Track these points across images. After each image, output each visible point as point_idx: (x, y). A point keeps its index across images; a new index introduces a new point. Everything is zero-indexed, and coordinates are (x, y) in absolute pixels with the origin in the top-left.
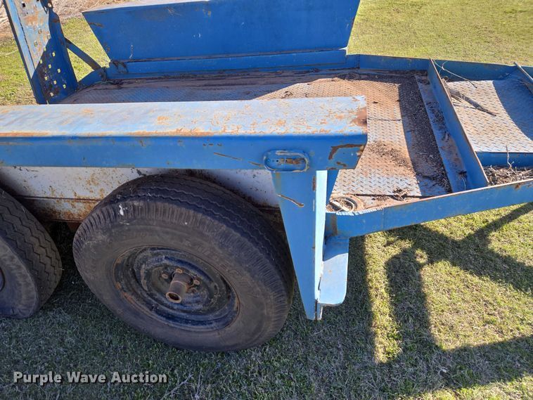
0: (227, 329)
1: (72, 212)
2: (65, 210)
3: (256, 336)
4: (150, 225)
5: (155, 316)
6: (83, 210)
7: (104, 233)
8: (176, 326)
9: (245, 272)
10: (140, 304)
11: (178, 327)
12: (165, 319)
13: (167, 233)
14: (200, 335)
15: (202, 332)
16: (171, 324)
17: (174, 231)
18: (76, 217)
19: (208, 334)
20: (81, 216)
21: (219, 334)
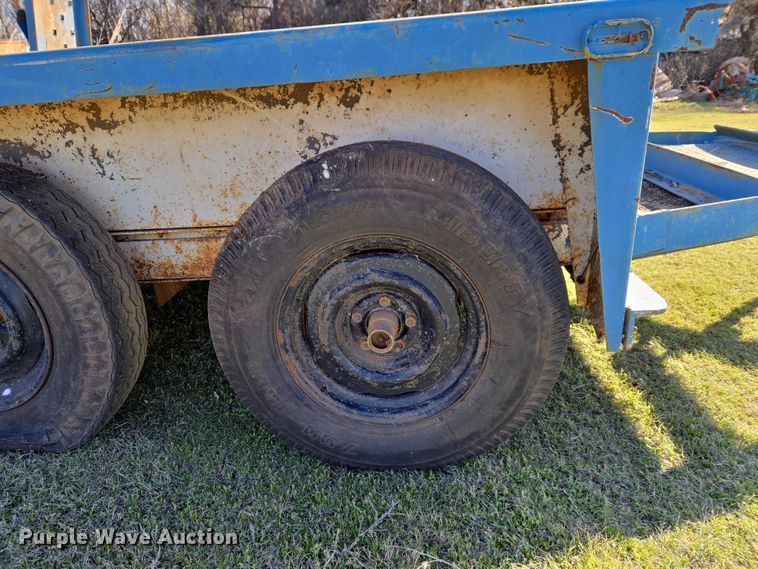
0: (459, 405)
1: (174, 262)
2: (162, 260)
3: (512, 409)
4: (375, 186)
5: (329, 402)
6: (195, 255)
7: (291, 214)
8: (363, 419)
9: (517, 264)
10: (306, 379)
11: (366, 419)
12: (344, 407)
13: (402, 198)
14: (406, 429)
15: (410, 423)
16: (355, 415)
17: (413, 193)
18: (178, 271)
19: (422, 425)
20: (187, 268)
21: (441, 419)
